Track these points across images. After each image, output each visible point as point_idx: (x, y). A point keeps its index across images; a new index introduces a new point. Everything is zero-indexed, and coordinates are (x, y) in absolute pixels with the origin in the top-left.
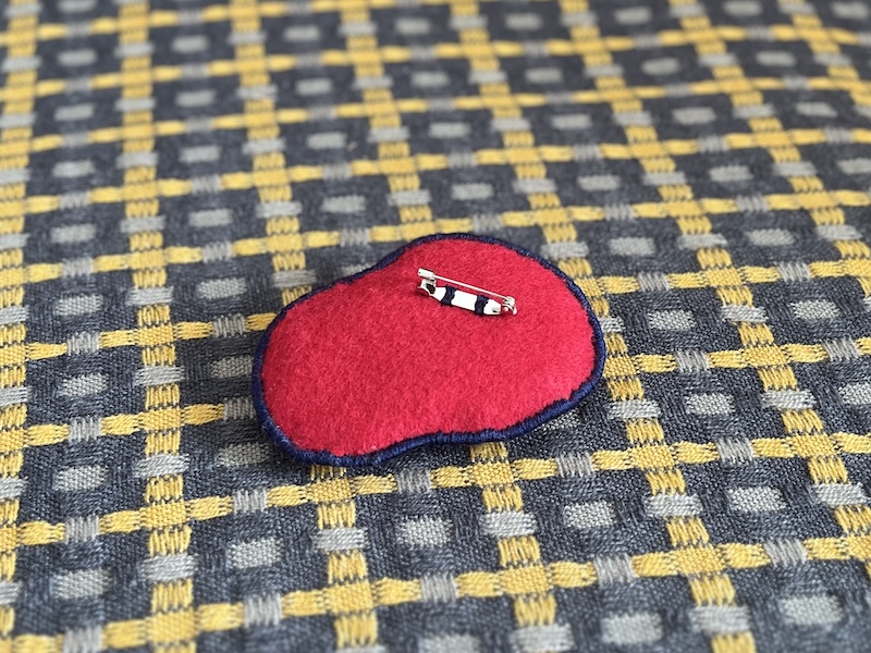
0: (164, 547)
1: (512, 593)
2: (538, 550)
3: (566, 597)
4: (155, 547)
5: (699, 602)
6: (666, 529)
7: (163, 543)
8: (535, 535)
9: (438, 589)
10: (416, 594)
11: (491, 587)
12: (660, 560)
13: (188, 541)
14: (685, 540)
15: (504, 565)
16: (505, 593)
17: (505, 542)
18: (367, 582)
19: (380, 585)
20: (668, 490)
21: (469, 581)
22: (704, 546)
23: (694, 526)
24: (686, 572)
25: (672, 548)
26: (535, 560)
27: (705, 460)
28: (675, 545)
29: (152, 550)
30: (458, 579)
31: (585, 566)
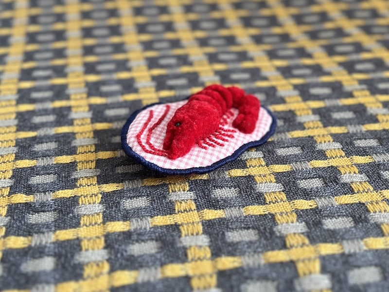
0: (87, 202)
1: (273, 212)
2: (285, 197)
3: (301, 213)
4: (82, 202)
5: (372, 212)
6: (351, 187)
7: (87, 200)
8: (283, 191)
9: (234, 213)
10: (222, 215)
11: (262, 210)
12: (349, 197)
13: (100, 200)
14: (361, 190)
15: (268, 203)
16: (269, 213)
17: (268, 194)
18: (196, 211)
19: (203, 212)
20: (350, 173)
21: (250, 209)
22: (371, 192)
23: (365, 185)
24: (363, 201)
25: (355, 193)
26: (284, 200)
27: (367, 162)
28: (356, 192)
29: (81, 203)
30: (244, 209)
31: (310, 201)
